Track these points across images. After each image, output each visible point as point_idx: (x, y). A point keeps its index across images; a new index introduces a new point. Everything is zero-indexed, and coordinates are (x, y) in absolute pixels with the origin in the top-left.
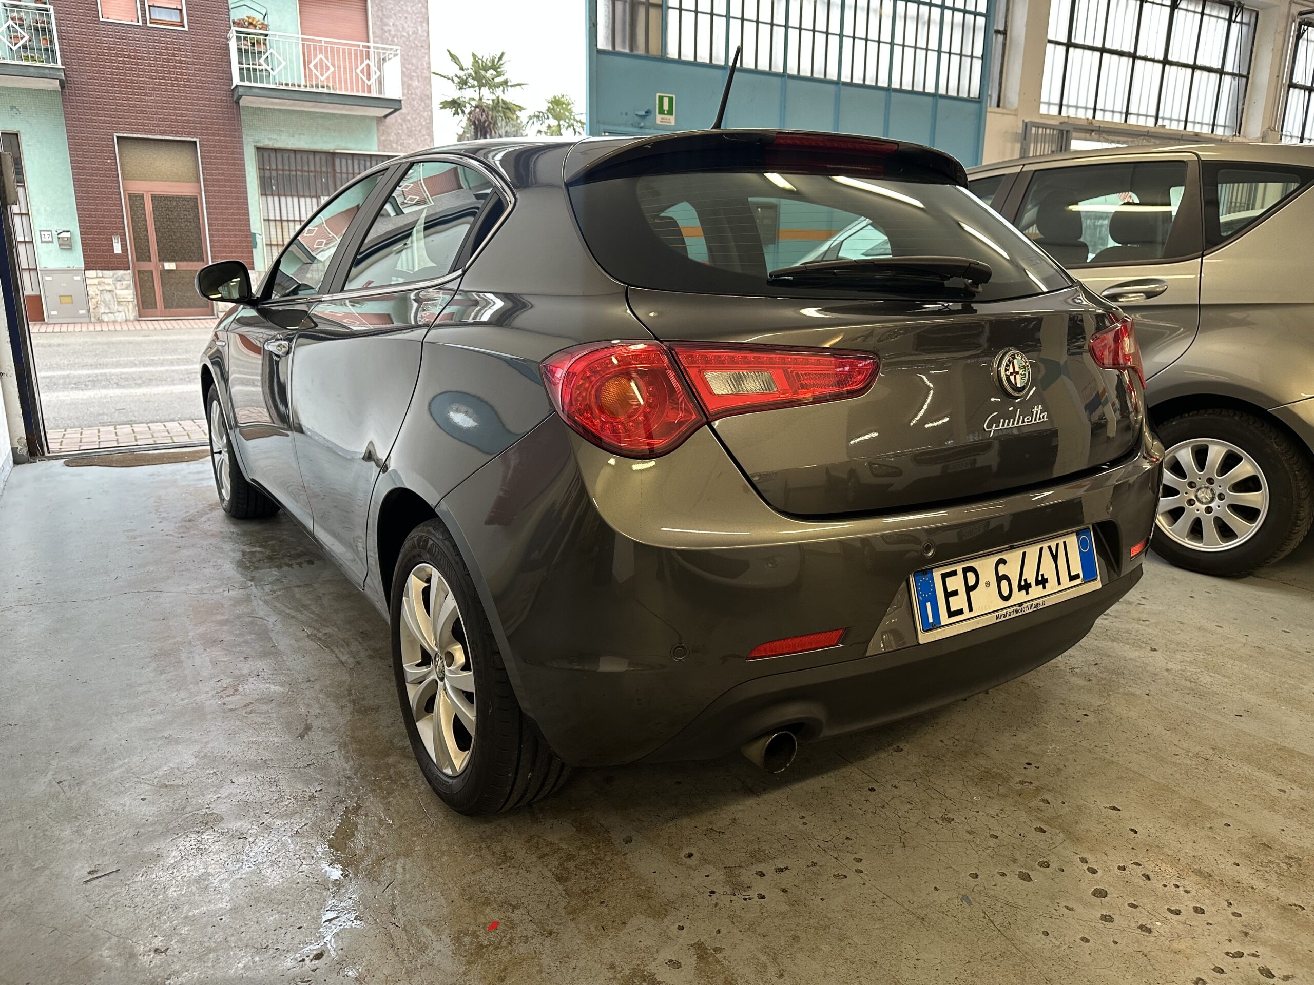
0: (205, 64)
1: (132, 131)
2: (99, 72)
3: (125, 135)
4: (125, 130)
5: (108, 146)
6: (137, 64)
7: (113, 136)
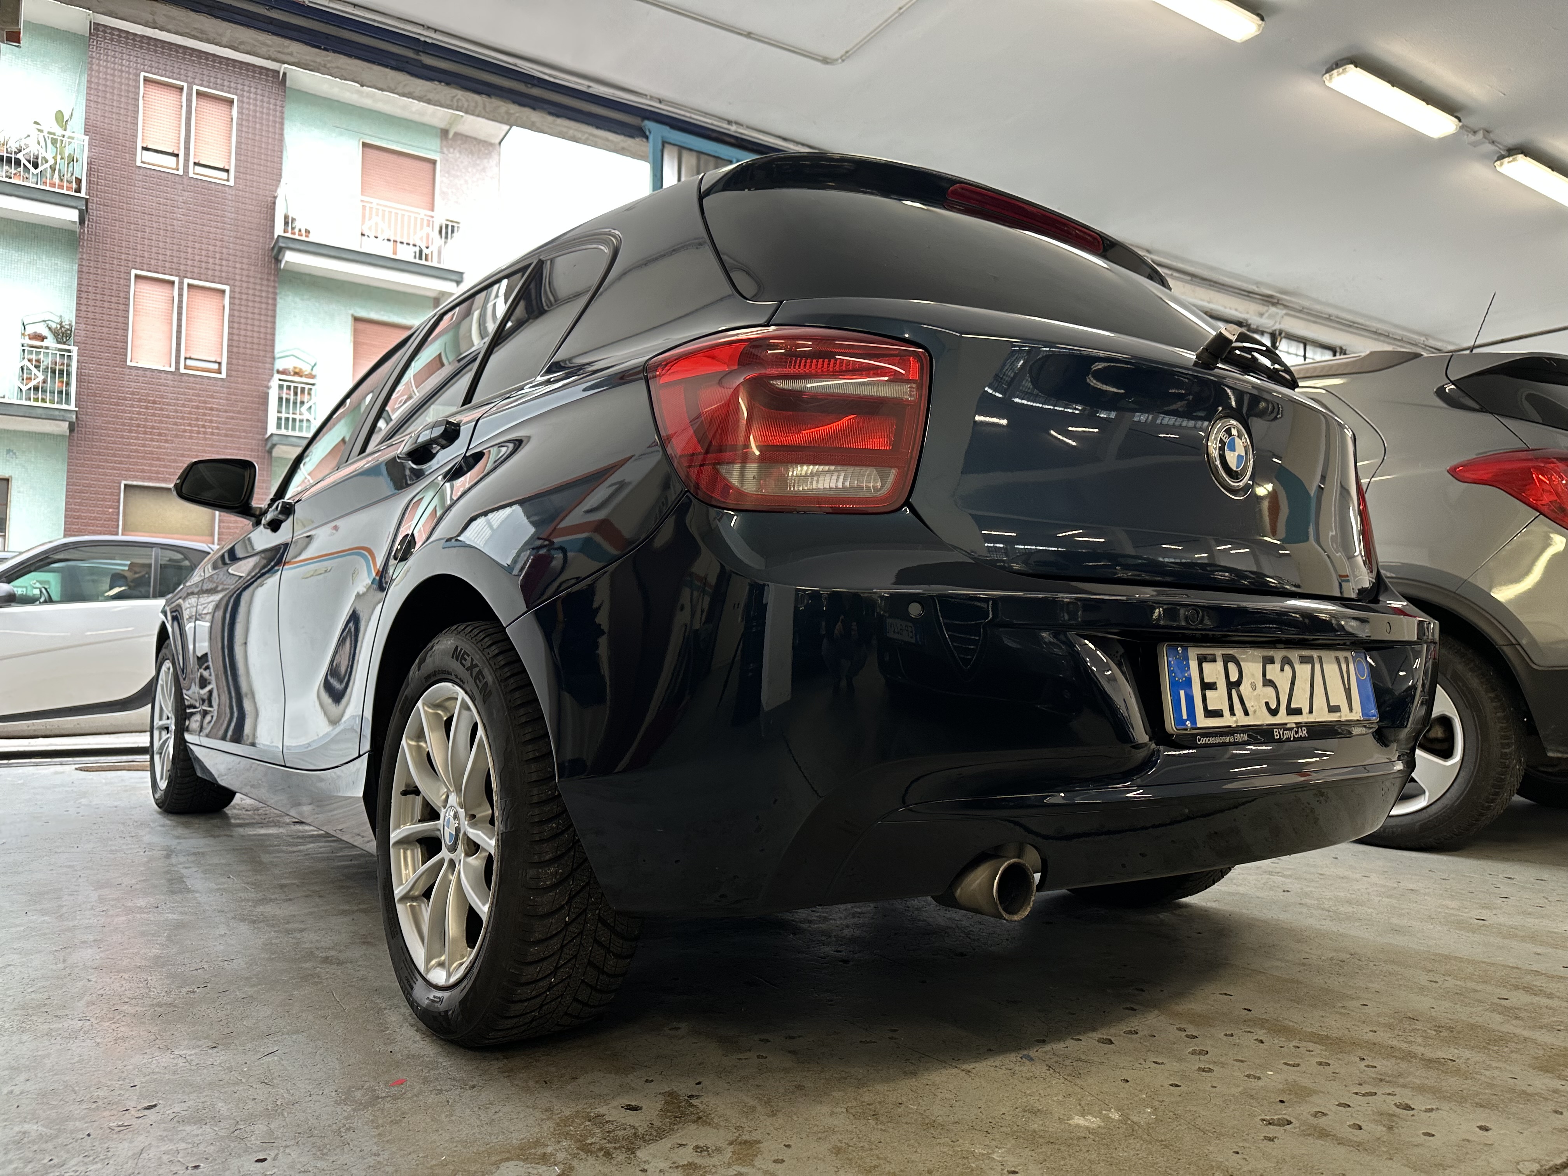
0: (239, 412)
1: (143, 479)
2: (116, 417)
3: (135, 483)
4: (135, 478)
5: (112, 494)
6: (161, 409)
7: (120, 484)
